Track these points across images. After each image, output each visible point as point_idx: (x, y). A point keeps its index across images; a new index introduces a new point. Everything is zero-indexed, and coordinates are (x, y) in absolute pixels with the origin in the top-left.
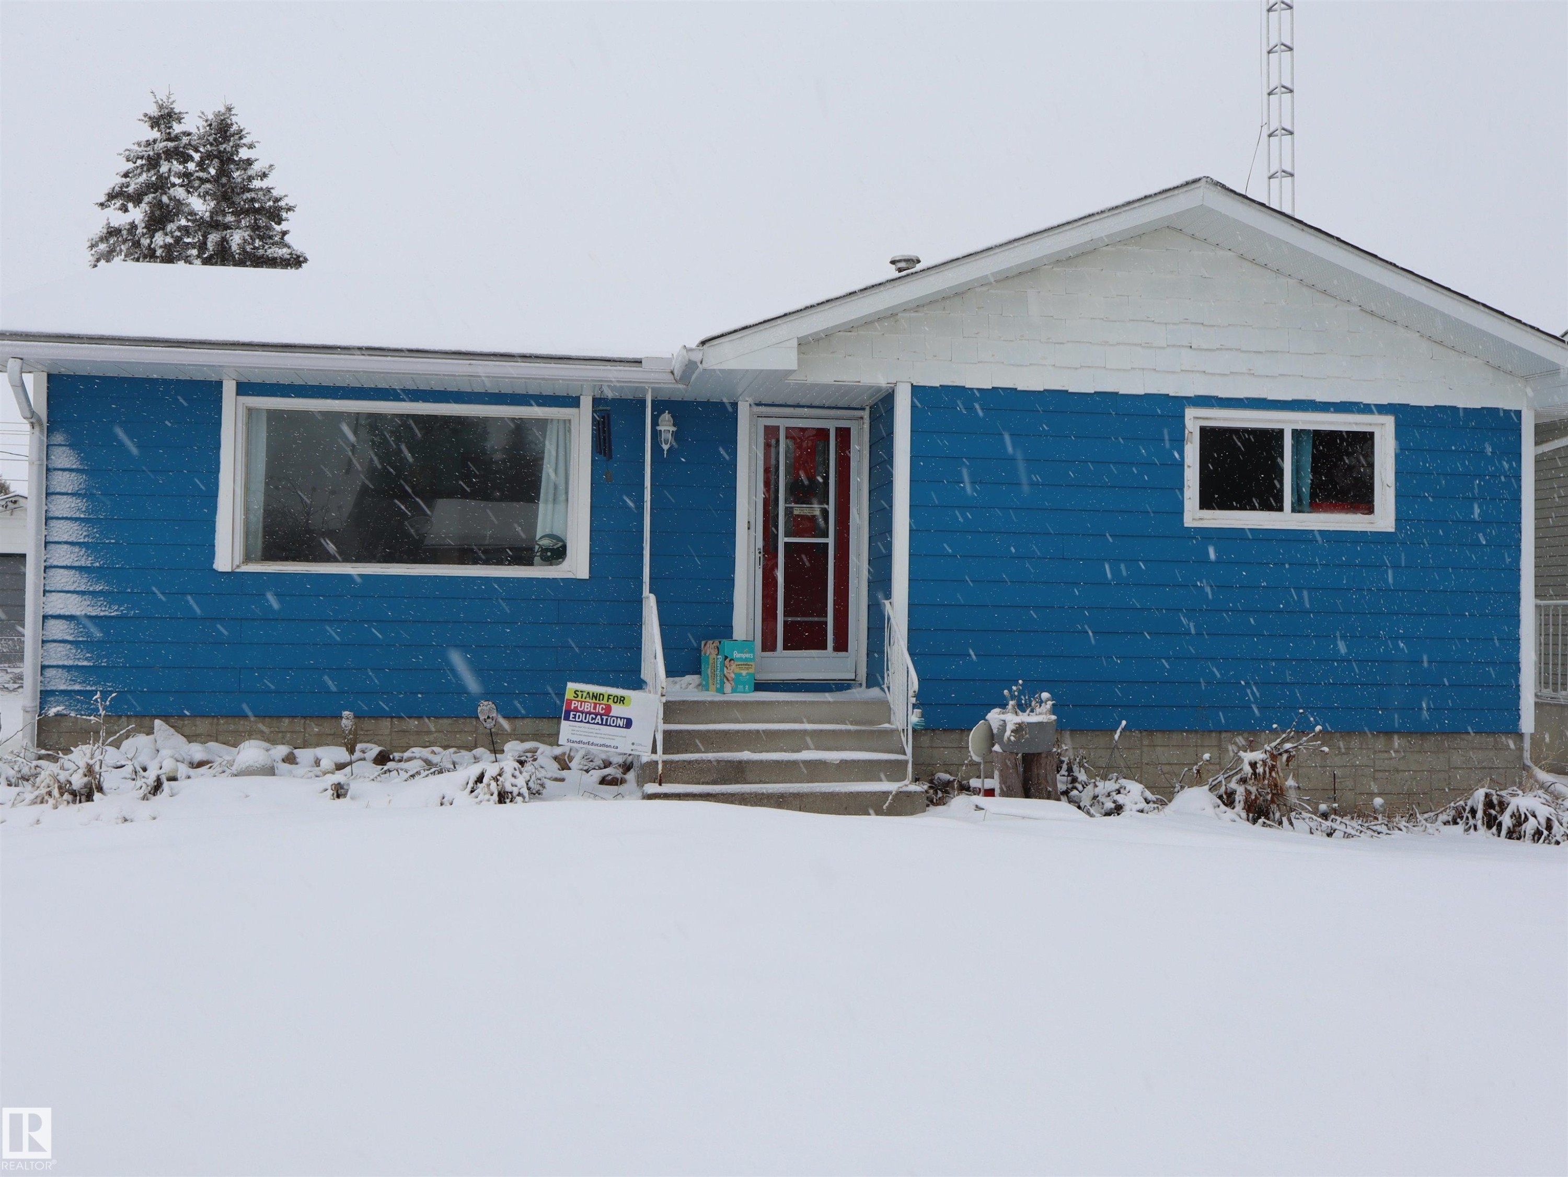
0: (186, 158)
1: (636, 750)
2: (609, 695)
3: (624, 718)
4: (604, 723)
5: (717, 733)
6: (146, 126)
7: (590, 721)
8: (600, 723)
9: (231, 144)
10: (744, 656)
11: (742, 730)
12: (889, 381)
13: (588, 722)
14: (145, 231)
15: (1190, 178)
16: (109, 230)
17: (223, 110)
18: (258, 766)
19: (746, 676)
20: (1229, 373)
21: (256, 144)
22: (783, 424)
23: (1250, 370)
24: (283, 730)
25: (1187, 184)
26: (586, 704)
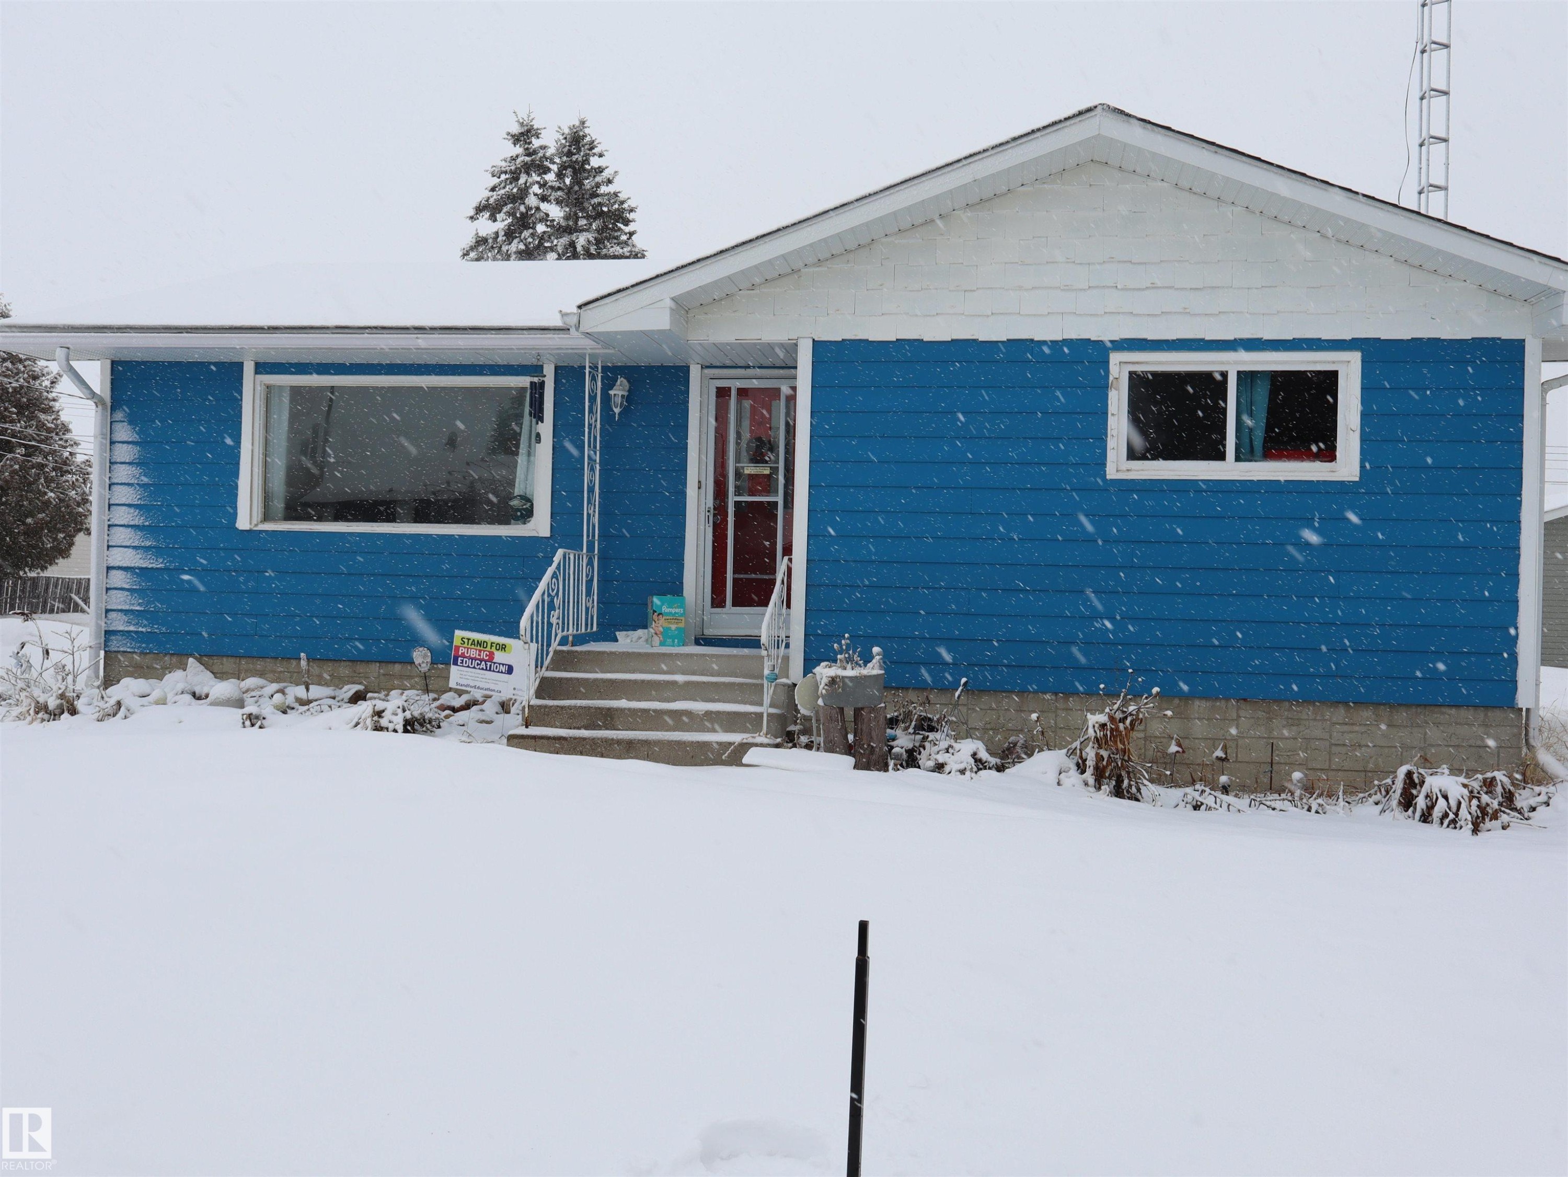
0: (547, 170)
1: (517, 695)
2: (492, 643)
3: (506, 665)
4: (488, 669)
5: (605, 682)
6: (509, 144)
7: (476, 666)
8: (485, 668)
9: (582, 154)
10: (673, 611)
11: (627, 680)
12: (790, 338)
13: (474, 668)
14: (504, 238)
15: (1083, 107)
16: (478, 239)
17: (577, 123)
18: (224, 698)
19: (675, 630)
20: (1160, 313)
21: (605, 153)
22: (735, 385)
23: (1185, 309)
24: (291, 670)
25: (1080, 113)
26: (472, 650)
